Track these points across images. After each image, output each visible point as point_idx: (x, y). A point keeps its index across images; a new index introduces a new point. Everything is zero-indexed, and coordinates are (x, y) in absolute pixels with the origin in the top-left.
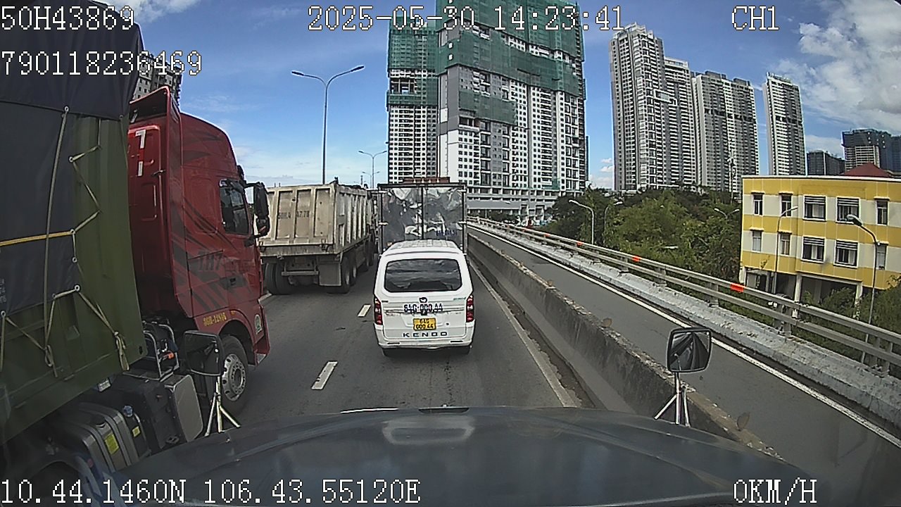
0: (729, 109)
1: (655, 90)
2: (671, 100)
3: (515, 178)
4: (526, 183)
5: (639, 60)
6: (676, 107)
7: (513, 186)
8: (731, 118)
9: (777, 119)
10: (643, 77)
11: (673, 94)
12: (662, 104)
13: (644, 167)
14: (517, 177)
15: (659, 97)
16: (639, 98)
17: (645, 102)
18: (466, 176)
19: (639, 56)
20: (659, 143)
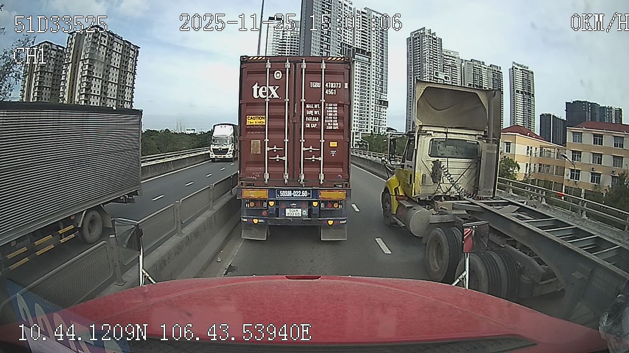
0: (485, 84)
1: (435, 71)
2: (446, 77)
5: (426, 52)
9: (517, 92)
10: (428, 63)
11: (447, 74)
15: (438, 76)
16: (424, 76)
17: (428, 79)
19: (426, 49)
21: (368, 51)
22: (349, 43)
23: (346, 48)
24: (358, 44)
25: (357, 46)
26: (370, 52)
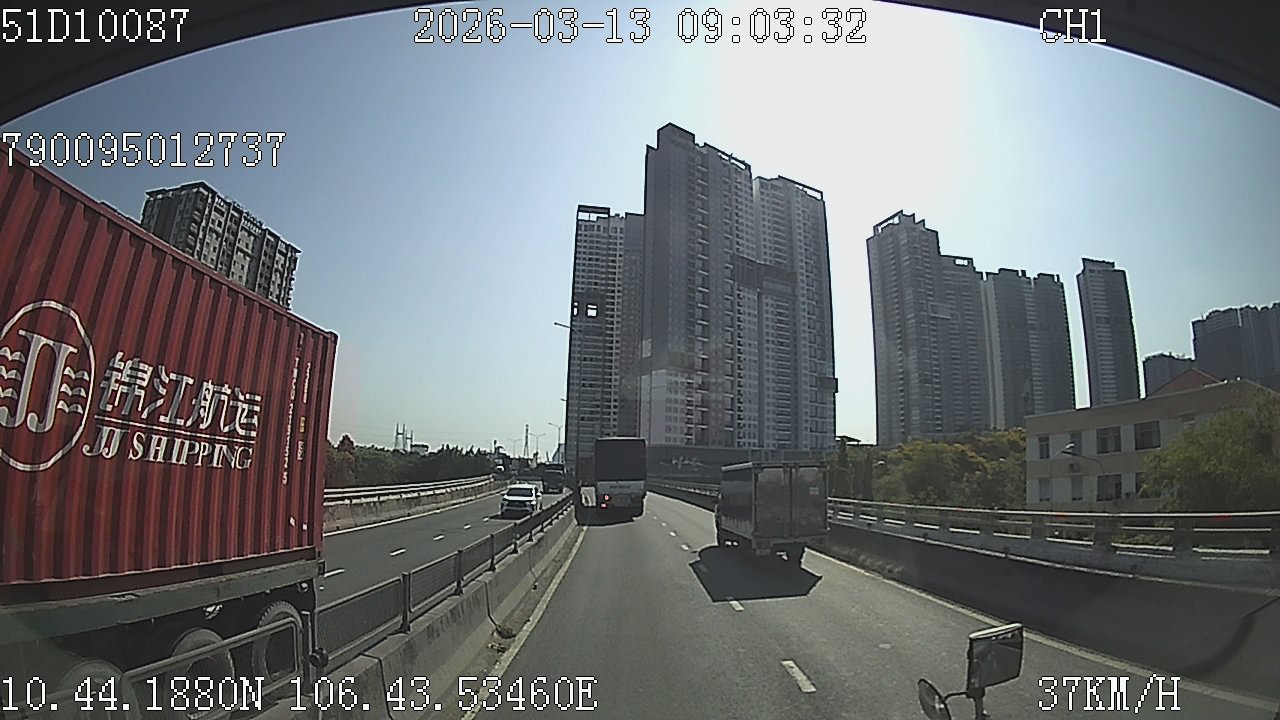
0: (1032, 319)
1: (931, 303)
2: (952, 315)
3: (741, 435)
4: (756, 441)
5: (908, 263)
6: (958, 324)
7: (739, 446)
8: (1034, 329)
9: (1097, 322)
10: (913, 286)
11: (954, 307)
12: (940, 322)
13: (915, 412)
14: (744, 434)
15: (936, 313)
16: (909, 316)
17: (916, 322)
18: (675, 432)
19: (907, 257)
20: (936, 377)
21: (789, 271)
22: (748, 254)
23: (743, 267)
24: (767, 257)
25: (765, 260)
26: (795, 273)
